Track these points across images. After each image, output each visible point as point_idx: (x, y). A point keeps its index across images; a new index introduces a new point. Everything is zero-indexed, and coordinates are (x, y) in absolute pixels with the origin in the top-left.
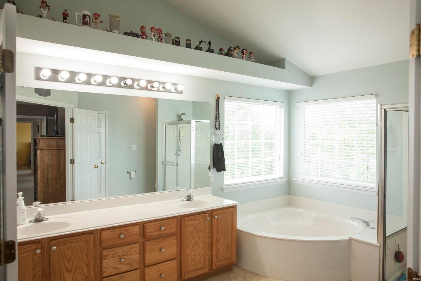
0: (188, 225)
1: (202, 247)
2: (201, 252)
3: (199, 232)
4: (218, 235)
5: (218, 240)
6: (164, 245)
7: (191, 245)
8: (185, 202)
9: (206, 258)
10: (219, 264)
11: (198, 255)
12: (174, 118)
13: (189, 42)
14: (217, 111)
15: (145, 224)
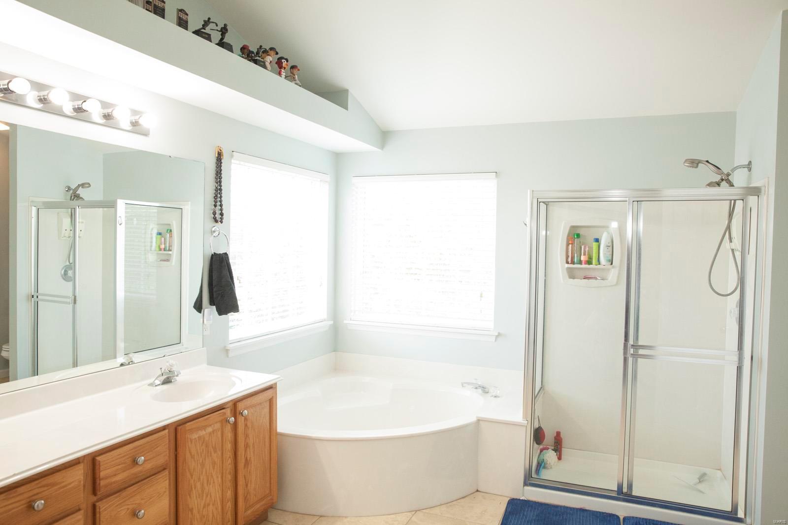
0: (191, 441)
1: (220, 485)
2: (218, 495)
3: (213, 453)
4: (248, 449)
5: (247, 462)
6: (142, 499)
7: (199, 485)
8: (158, 387)
9: (227, 506)
10: (249, 512)
11: (211, 506)
12: (58, 195)
13: (184, 17)
14: (217, 183)
15: (98, 458)
